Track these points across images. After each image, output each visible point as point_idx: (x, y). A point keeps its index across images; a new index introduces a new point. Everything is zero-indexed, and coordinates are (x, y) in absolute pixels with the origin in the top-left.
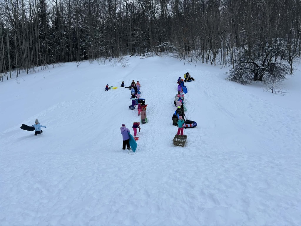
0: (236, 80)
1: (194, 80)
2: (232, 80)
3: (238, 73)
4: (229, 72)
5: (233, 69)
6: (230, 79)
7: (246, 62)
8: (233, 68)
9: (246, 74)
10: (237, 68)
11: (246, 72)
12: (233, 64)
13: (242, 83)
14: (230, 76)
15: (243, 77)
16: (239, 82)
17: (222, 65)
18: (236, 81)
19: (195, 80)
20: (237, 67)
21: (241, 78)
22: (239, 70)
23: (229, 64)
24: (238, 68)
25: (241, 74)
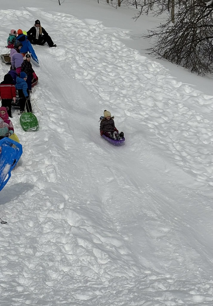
0: (179, 57)
1: (51, 44)
2: (166, 56)
3: (184, 37)
4: (158, 30)
5: (171, 24)
6: (162, 53)
7: (209, 7)
8: (173, 19)
9: (208, 41)
10: (181, 21)
11: (207, 38)
12: (173, 7)
13: (194, 70)
14: (163, 46)
15: (197, 49)
16: (186, 66)
17: (139, 8)
18: (178, 62)
19: (55, 46)
20: (183, 19)
21: (193, 54)
22: (187, 29)
23: (161, 7)
24: (187, 23)
25: (193, 41)
